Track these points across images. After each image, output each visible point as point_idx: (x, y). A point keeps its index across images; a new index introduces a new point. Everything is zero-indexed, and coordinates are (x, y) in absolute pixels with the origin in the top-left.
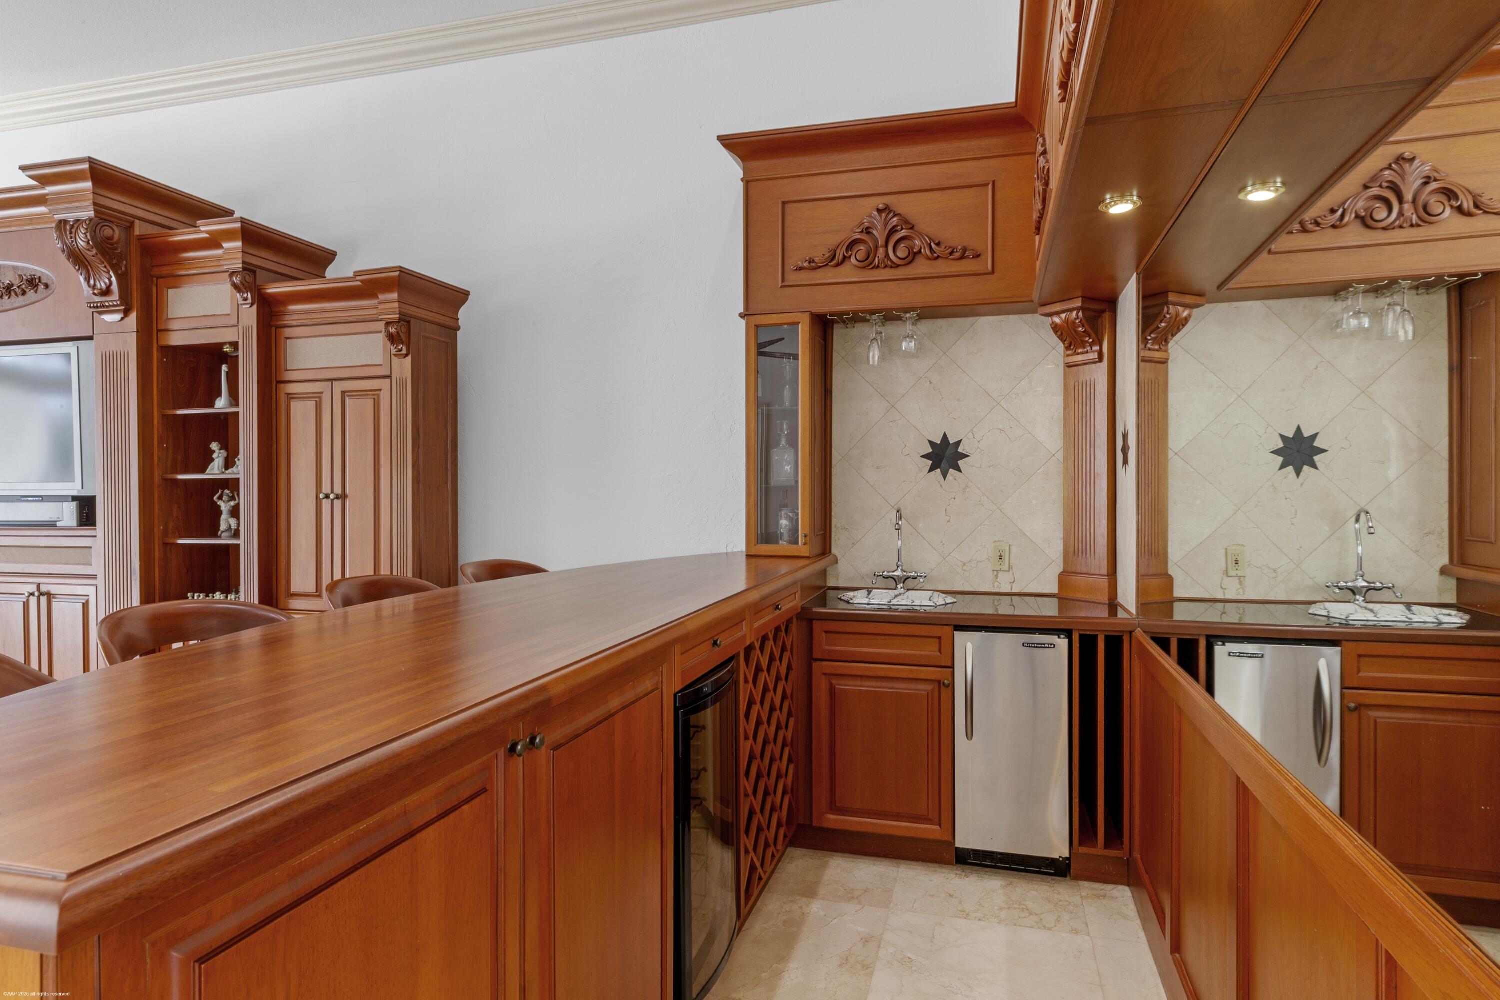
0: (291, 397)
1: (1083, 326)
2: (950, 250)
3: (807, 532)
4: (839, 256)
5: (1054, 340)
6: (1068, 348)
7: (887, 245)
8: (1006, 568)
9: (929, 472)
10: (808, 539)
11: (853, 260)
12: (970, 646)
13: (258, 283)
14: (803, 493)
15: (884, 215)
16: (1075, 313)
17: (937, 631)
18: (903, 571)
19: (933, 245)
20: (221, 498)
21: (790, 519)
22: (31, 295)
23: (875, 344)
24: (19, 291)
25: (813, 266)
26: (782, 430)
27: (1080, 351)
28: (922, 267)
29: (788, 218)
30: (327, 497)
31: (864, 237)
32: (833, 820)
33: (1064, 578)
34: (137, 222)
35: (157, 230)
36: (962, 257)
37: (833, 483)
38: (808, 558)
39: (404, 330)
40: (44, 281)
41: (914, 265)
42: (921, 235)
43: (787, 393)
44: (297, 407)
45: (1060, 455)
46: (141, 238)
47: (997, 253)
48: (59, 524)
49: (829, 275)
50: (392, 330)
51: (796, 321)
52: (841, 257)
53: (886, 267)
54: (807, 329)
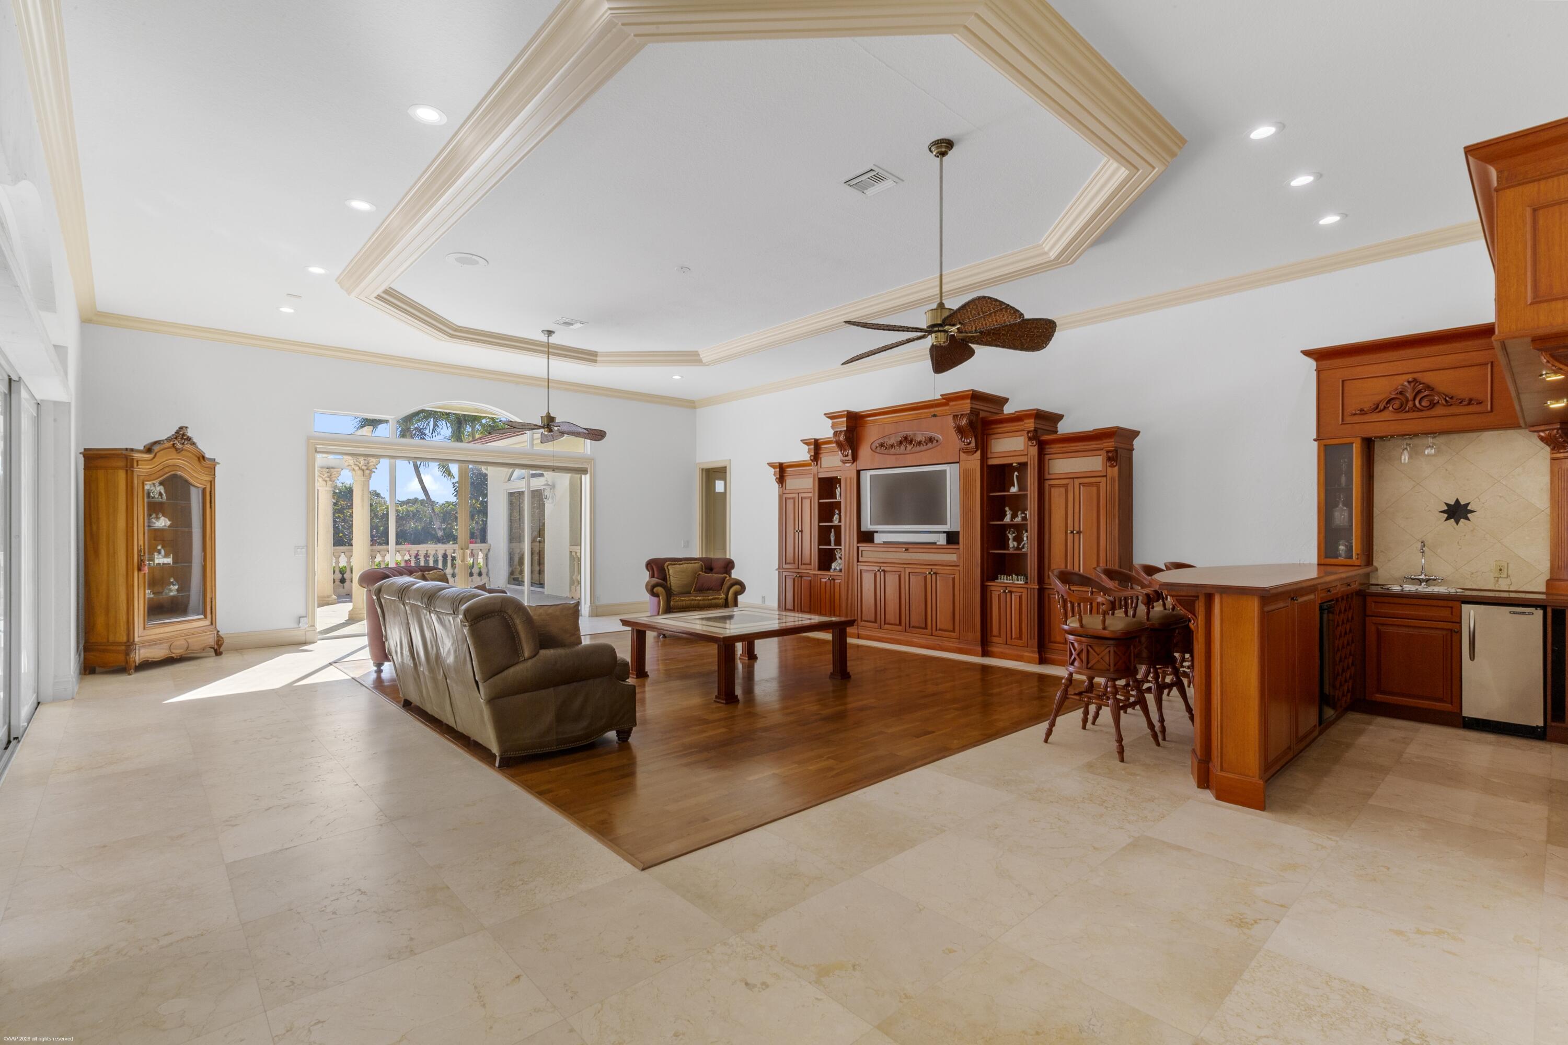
0: (1051, 486)
1: (1562, 438)
2: (1460, 401)
3: (1359, 552)
4: (1381, 406)
5: (1542, 444)
6: (1553, 449)
7: (1414, 399)
8: (1505, 575)
9: (1446, 520)
10: (1359, 556)
11: (1391, 408)
12: (1472, 613)
13: (1038, 435)
14: (1356, 531)
15: (1412, 384)
16: (1555, 431)
17: (1450, 604)
18: (1425, 575)
19: (1447, 398)
20: (1009, 533)
21: (1346, 546)
22: (930, 445)
23: (1405, 451)
24: (924, 444)
25: (1363, 412)
26: (1340, 499)
27: (1562, 451)
28: (1439, 411)
29: (1346, 388)
30: (1072, 532)
31: (1398, 396)
32: (1379, 697)
33: (1549, 583)
34: (981, 412)
35: (988, 414)
36: (1469, 404)
37: (1374, 526)
38: (1360, 566)
39: (1115, 454)
40: (936, 439)
41: (1433, 409)
42: (1439, 394)
43: (1343, 479)
44: (1055, 492)
45: (1548, 511)
46: (982, 418)
47: (1494, 400)
48: (937, 543)
49: (1374, 417)
50: (1110, 455)
51: (1351, 441)
52: (1382, 408)
53: (1414, 411)
54: (1359, 446)
